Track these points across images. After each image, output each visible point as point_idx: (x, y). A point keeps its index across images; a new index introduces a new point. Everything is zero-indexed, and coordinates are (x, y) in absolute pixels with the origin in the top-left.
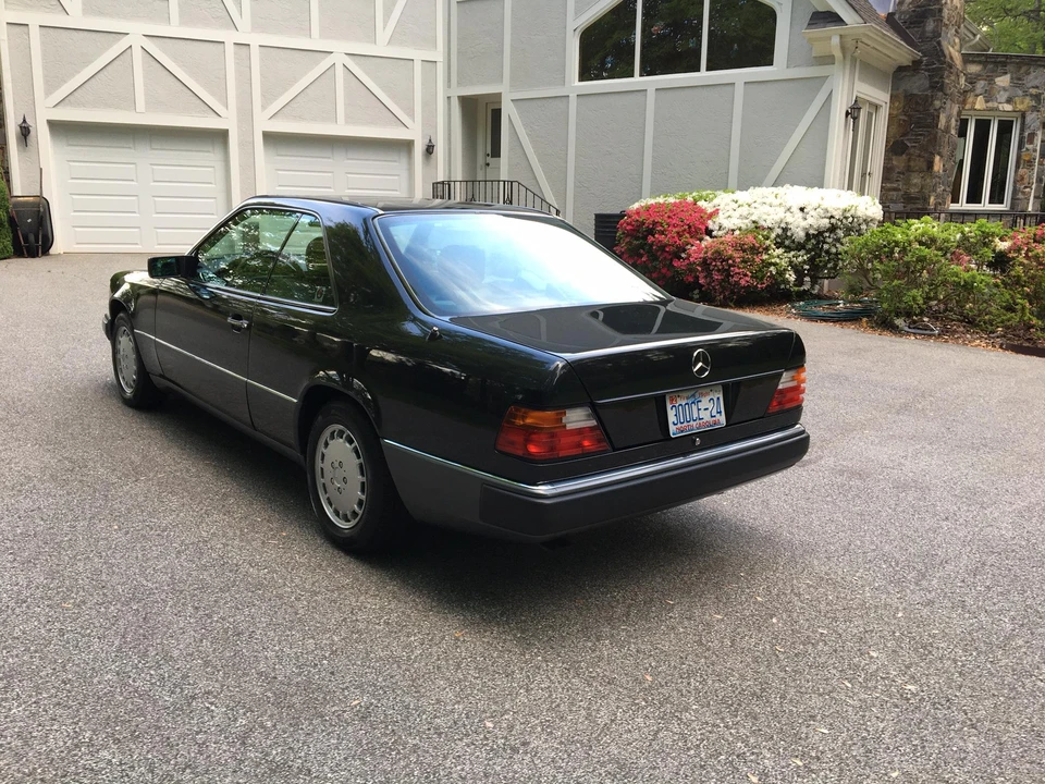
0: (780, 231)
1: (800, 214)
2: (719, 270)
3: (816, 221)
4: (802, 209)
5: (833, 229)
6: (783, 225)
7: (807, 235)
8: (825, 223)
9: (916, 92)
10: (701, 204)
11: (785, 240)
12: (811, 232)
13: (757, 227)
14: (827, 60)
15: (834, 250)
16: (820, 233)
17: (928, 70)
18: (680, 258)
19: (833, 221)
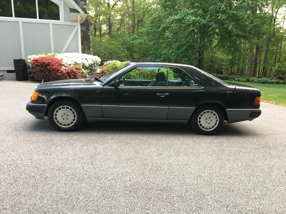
0: (82, 65)
1: (86, 61)
2: (72, 75)
3: (90, 62)
4: (86, 59)
5: (94, 64)
6: (83, 63)
7: (89, 65)
8: (93, 63)
9: (83, 30)
10: (55, 57)
11: (84, 66)
12: (90, 65)
13: (76, 63)
14: (76, 21)
15: (94, 69)
16: (92, 65)
17: (86, 25)
18: (58, 72)
19: (94, 62)
